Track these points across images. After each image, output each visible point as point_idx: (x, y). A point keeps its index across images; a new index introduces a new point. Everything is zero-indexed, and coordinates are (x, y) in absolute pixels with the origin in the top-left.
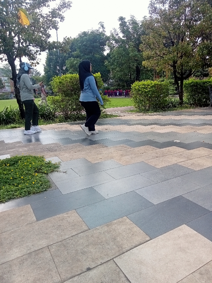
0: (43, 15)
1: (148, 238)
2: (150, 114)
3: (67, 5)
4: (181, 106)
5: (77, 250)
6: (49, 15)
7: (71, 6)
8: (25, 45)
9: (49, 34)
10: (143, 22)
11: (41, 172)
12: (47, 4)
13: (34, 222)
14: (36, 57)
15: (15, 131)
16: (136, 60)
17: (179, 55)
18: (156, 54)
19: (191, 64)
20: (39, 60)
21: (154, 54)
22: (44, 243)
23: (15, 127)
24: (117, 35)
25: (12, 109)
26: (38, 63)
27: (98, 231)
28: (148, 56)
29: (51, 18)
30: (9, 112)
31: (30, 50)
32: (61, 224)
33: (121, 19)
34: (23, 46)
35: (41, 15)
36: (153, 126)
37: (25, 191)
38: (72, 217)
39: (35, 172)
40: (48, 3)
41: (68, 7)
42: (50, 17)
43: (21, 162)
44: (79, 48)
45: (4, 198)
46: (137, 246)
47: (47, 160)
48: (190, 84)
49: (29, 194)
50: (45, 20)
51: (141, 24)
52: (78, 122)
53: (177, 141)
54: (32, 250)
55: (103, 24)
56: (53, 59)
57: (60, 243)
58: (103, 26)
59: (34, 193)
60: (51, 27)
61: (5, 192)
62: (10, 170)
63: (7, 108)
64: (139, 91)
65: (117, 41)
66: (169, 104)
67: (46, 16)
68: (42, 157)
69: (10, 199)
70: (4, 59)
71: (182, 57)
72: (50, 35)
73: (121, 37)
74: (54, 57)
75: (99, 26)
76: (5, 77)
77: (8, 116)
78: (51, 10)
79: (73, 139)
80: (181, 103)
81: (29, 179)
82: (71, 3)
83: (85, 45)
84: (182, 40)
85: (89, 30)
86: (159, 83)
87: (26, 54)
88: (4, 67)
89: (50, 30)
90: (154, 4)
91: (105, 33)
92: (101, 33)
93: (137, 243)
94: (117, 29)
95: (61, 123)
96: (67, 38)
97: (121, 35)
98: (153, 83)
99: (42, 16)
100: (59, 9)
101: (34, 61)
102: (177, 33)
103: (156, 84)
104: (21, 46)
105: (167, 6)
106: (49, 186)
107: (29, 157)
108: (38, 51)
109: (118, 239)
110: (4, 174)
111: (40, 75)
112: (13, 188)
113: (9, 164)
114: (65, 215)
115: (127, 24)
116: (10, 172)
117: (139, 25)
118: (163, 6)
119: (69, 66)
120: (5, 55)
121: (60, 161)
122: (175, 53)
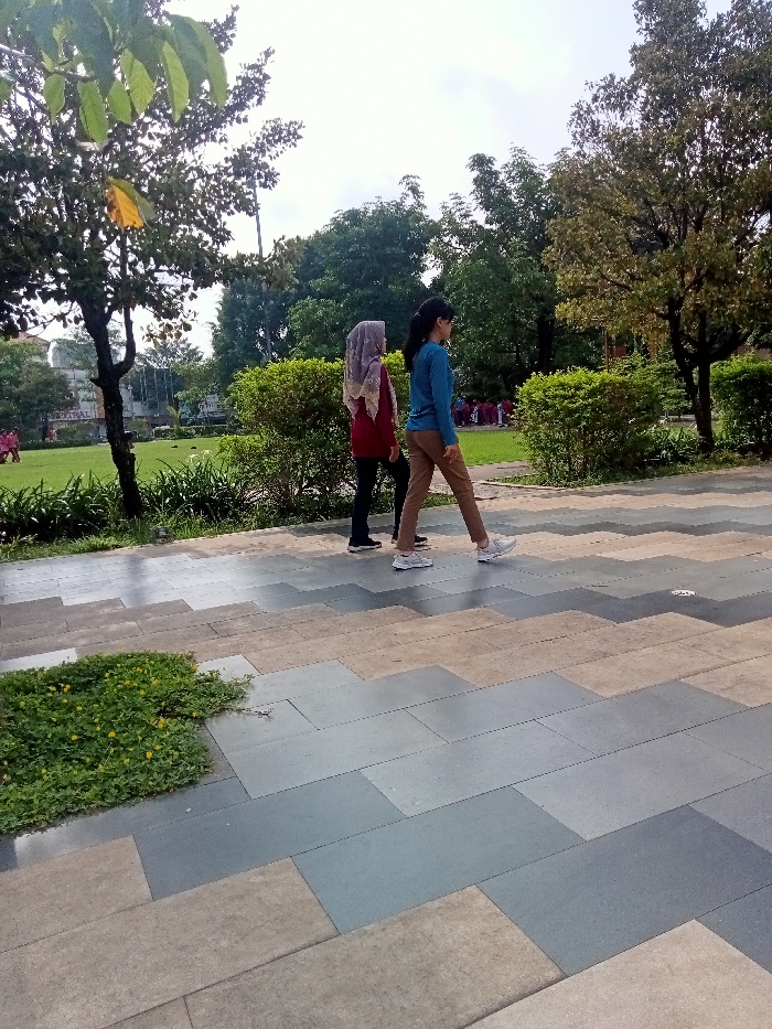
0: (204, 168)
1: (552, 974)
2: (587, 488)
3: (285, 133)
4: (706, 457)
5: (286, 1015)
6: (226, 169)
7: (300, 137)
8: (142, 271)
9: (224, 230)
10: (556, 169)
11: (179, 714)
12: (219, 133)
13: (139, 903)
14: (182, 308)
15: (102, 561)
16: (538, 299)
17: (688, 278)
18: (603, 277)
19: (734, 307)
20: (192, 316)
21: (596, 281)
22: (171, 984)
23: (105, 548)
24: (466, 216)
25: (96, 482)
26: (188, 328)
27: (370, 942)
28: (573, 288)
29: (231, 179)
30: (86, 494)
31: (162, 286)
32: (238, 913)
33: (480, 162)
34: (135, 272)
35: (199, 170)
36: (597, 535)
37: (117, 787)
38: (278, 883)
39: (158, 714)
40: (224, 131)
41: (289, 140)
42: (229, 175)
43: (112, 675)
44: (335, 264)
45: (42, 811)
46: (510, 1003)
47: (204, 668)
48: (735, 377)
49: (133, 796)
50: (213, 186)
51: (548, 175)
52: (326, 523)
53: (683, 591)
54: (128, 1011)
55: (418, 181)
56: (245, 305)
57: (228, 986)
58: (414, 190)
59: (150, 794)
60: (232, 206)
61: (49, 789)
62: (71, 708)
63: (79, 480)
64: (547, 407)
65: (465, 237)
66: (659, 452)
67: (214, 171)
68: (190, 658)
69: (64, 815)
70: (71, 317)
71: (697, 283)
72: (229, 233)
73: (481, 222)
74: (248, 300)
75: (403, 188)
76: (78, 368)
77: (79, 507)
78: (230, 154)
79: (301, 588)
80: (707, 445)
81: (135, 742)
82: (299, 127)
83: (354, 256)
84: (698, 227)
85: (367, 206)
86: (620, 378)
87: (145, 300)
88: (76, 336)
89: (229, 214)
90: (589, 111)
91: (425, 212)
92: (411, 212)
93: (511, 991)
94: (467, 196)
95: (267, 530)
96: (286, 239)
97: (480, 216)
98: (597, 378)
99: (202, 174)
100: (261, 149)
101: (174, 320)
102: (676, 206)
103: (607, 381)
104: (129, 272)
105: (634, 117)
106: (205, 767)
107: (142, 659)
108: (188, 286)
109: (444, 974)
110: (50, 721)
111: (200, 359)
112: (79, 775)
113: (68, 686)
114: (254, 877)
115: (502, 177)
116: (72, 715)
117: (545, 180)
118: (622, 115)
119: (297, 326)
120: (76, 303)
121: (251, 670)
122: (674, 273)
